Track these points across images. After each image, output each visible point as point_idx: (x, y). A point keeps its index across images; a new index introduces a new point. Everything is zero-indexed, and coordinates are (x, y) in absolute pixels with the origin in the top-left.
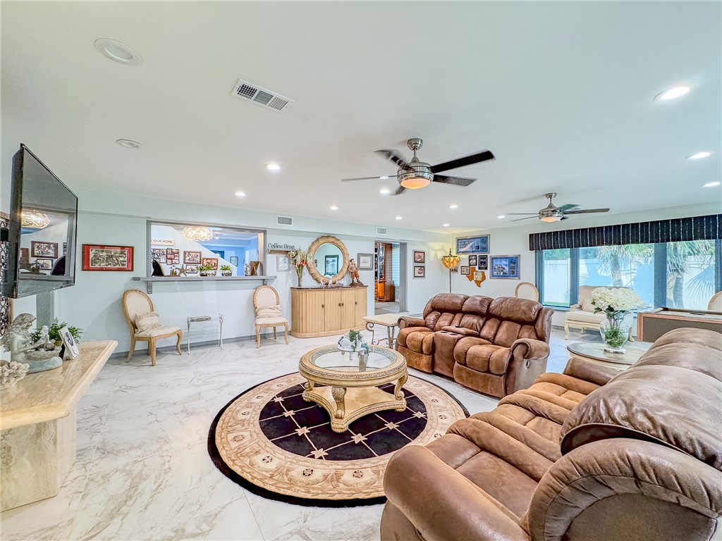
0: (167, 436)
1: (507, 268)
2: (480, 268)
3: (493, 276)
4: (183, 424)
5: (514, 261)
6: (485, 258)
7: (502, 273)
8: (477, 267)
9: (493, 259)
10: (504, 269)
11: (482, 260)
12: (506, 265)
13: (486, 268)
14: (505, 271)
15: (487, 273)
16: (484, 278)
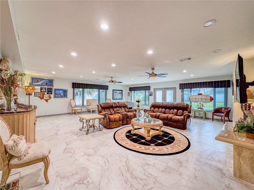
0: (196, 160)
1: (62, 94)
2: (48, 93)
3: (55, 97)
4: (187, 160)
5: (65, 91)
6: (51, 89)
7: (60, 96)
8: (46, 93)
9: (55, 90)
10: (61, 94)
11: (49, 90)
12: (62, 93)
13: (52, 94)
14: (61, 95)
15: (52, 96)
16: (50, 98)
